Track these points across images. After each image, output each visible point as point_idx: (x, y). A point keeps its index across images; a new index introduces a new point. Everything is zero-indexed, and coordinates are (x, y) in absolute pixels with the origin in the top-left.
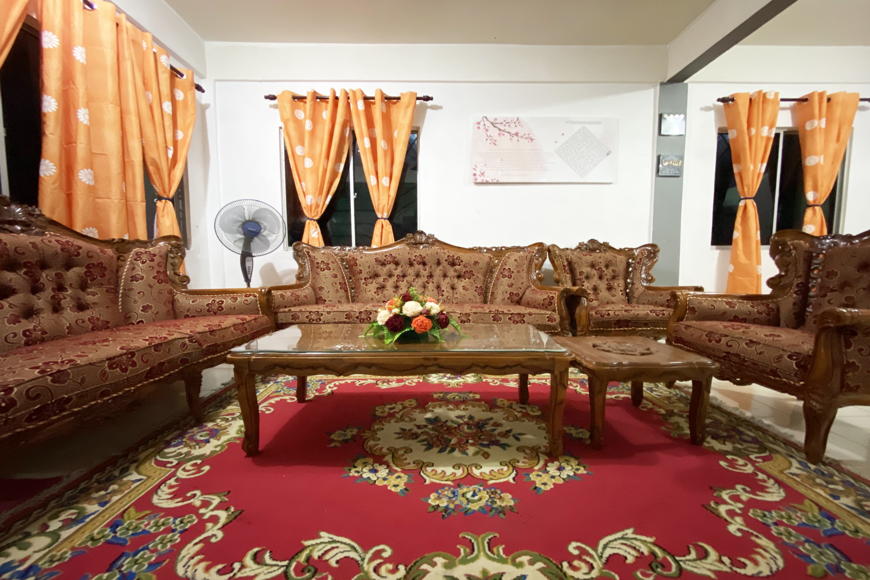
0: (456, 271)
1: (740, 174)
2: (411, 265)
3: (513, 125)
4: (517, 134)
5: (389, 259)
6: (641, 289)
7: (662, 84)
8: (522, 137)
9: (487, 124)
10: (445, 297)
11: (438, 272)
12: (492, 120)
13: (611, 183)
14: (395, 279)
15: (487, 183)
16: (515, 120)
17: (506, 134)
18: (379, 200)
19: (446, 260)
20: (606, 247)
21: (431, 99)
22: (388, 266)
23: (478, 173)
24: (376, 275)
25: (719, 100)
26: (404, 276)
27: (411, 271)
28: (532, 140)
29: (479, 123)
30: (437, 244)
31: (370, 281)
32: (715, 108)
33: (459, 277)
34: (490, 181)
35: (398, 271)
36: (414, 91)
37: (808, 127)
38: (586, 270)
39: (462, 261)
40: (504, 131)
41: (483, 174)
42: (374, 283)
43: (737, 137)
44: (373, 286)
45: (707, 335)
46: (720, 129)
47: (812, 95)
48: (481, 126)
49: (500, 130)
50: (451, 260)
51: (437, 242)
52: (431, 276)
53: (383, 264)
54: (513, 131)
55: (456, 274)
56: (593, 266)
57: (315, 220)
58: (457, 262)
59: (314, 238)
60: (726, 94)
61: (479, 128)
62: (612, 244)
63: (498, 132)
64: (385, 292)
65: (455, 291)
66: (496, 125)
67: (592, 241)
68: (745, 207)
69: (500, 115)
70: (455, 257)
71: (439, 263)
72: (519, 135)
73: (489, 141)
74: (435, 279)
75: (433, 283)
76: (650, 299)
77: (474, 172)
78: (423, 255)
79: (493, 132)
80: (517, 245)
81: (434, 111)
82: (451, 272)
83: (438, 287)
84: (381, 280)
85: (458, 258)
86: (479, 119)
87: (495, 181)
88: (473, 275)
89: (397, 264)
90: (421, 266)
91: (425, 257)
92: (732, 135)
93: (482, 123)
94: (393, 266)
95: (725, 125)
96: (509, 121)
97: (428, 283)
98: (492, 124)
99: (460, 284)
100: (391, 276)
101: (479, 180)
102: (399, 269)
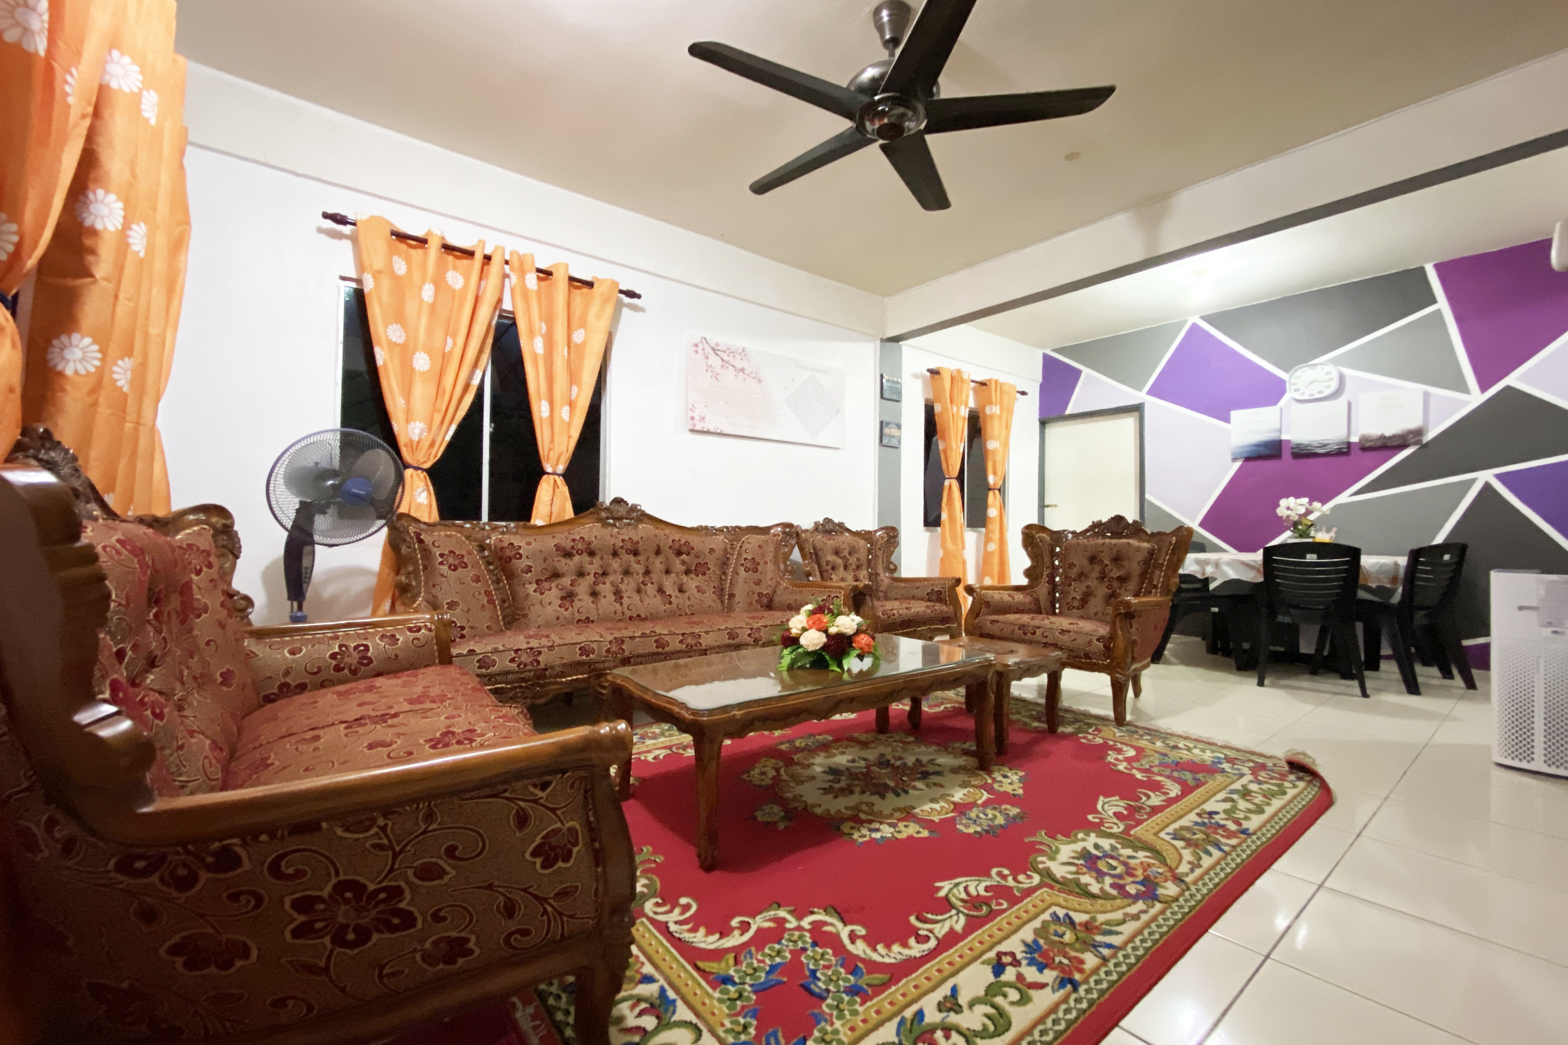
0: (683, 563)
1: (945, 451)
2: (615, 554)
3: (738, 357)
4: (743, 370)
5: (580, 546)
6: (887, 581)
7: (882, 340)
8: (748, 375)
9: (708, 349)
10: (674, 605)
11: (658, 564)
12: (713, 345)
13: (838, 449)
14: (590, 579)
15: (708, 432)
16: (741, 351)
17: (731, 368)
18: (552, 442)
19: (670, 547)
20: (842, 528)
21: (639, 296)
22: (577, 558)
23: (697, 417)
24: (556, 575)
25: (928, 370)
26: (605, 574)
27: (615, 564)
28: (760, 381)
29: (696, 345)
30: (645, 520)
31: (546, 585)
32: (923, 377)
33: (687, 572)
34: (712, 430)
35: (594, 566)
36: (616, 280)
37: (988, 411)
38: (831, 558)
39: (693, 549)
40: (728, 362)
41: (703, 419)
42: (554, 589)
43: (942, 412)
44: (553, 594)
45: (1019, 629)
46: (927, 400)
47: (990, 380)
48: (700, 349)
49: (723, 360)
50: (677, 547)
51: (645, 517)
52: (647, 572)
53: (568, 555)
54: (739, 366)
55: (684, 568)
56: (837, 553)
57: (423, 470)
58: (684, 549)
59: (420, 505)
60: (933, 366)
61: (696, 352)
62: (848, 525)
63: (720, 362)
64: (577, 604)
65: (686, 595)
66: (719, 352)
67: (827, 521)
68: (950, 486)
69: (723, 340)
70: (682, 542)
71: (658, 552)
72: (747, 372)
73: (709, 374)
74: (655, 577)
75: (652, 583)
76: (904, 592)
77: (691, 414)
78: (635, 539)
79: (715, 361)
80: (754, 524)
81: (632, 313)
82: (678, 565)
83: (661, 590)
84: (566, 581)
85: (687, 543)
86: (697, 340)
87: (718, 431)
88: (709, 569)
89: (592, 554)
90: (631, 557)
91: (638, 543)
92: (938, 408)
93: (701, 346)
94: (586, 558)
95: (931, 397)
96: (733, 350)
97: (646, 585)
98: (713, 349)
99: (691, 583)
100: (581, 574)
101: (698, 428)
102: (597, 560)
